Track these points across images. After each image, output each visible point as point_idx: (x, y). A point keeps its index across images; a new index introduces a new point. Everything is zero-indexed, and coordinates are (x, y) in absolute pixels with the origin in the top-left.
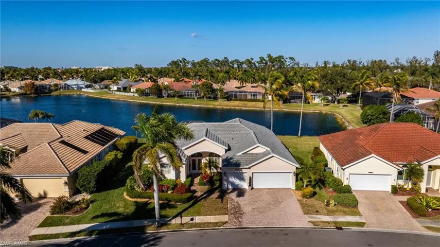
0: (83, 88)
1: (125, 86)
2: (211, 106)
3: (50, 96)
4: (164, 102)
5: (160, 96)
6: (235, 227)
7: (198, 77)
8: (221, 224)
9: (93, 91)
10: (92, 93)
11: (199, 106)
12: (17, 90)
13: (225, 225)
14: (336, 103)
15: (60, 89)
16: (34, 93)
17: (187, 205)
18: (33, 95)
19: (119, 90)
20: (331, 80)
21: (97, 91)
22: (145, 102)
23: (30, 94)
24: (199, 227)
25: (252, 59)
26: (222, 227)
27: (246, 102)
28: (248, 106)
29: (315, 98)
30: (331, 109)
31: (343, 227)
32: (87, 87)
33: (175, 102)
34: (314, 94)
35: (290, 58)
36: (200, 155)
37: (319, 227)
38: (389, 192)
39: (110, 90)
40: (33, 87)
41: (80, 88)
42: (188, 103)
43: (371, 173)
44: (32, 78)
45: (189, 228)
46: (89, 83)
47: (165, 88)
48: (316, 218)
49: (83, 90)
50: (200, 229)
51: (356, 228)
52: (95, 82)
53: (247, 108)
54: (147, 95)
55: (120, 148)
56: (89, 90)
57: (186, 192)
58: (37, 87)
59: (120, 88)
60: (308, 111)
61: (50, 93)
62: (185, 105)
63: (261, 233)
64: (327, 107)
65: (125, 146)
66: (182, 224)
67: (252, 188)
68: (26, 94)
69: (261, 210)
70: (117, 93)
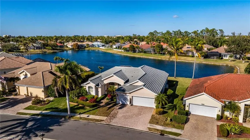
0: (100, 46)
1: (119, 46)
2: (160, 59)
3: (85, 50)
4: (136, 55)
5: (134, 51)
6: (105, 124)
7: (158, 41)
8: (100, 121)
9: (104, 48)
10: (104, 49)
11: (153, 58)
12: (70, 47)
13: (101, 122)
14: (241, 59)
15: (89, 47)
16: (77, 49)
17: (91, 109)
18: (77, 50)
19: (116, 48)
20: (238, 44)
21: (107, 48)
22: (126, 55)
23: (75, 49)
24: (88, 120)
25: (198, 31)
26: (99, 123)
27: (181, 57)
28: (181, 59)
29: (227, 56)
30: (235, 64)
31: (165, 134)
32: (103, 46)
33: (140, 55)
34: (226, 53)
35: (220, 30)
36: (113, 84)
37: (151, 132)
38: (215, 118)
39: (112, 48)
40: (77, 46)
41: (99, 46)
42: (147, 56)
43: (203, 105)
44: (78, 41)
45: (83, 120)
46: (104, 44)
47: (137, 48)
48: (153, 126)
49: (100, 47)
50: (88, 121)
51: (173, 136)
52: (107, 43)
53: (180, 61)
54: (128, 51)
55: (82, 77)
56: (103, 48)
57: (93, 102)
58: (79, 45)
59: (117, 47)
60: (218, 64)
61: (84, 49)
62: (146, 57)
63: (115, 129)
64: (233, 62)
65: (85, 76)
66: (81, 118)
67: (132, 105)
68: (74, 49)
69: (127, 117)
70: (114, 49)
